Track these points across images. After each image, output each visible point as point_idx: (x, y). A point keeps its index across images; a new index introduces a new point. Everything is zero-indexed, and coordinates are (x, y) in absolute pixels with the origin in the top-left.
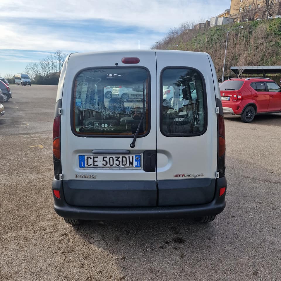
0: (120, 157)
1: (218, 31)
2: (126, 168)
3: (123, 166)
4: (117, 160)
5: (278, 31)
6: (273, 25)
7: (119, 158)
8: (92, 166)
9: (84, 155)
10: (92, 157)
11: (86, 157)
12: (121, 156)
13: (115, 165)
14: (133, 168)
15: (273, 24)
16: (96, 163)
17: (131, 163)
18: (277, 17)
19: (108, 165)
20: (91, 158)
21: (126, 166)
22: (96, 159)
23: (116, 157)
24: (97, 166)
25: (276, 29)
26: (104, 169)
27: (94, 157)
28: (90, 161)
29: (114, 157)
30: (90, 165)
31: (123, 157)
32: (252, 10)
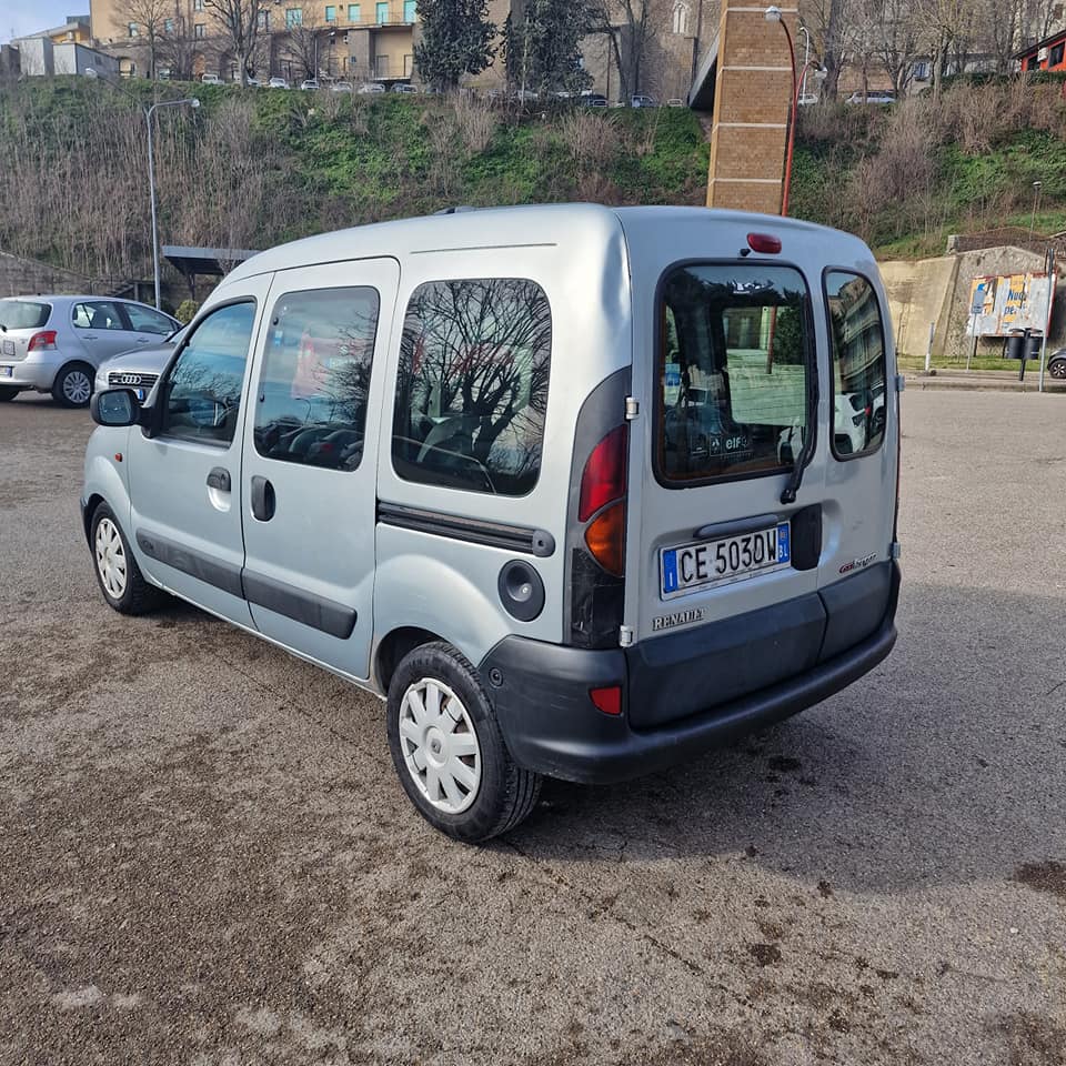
0: (750, 539)
1: (67, 96)
2: (764, 571)
3: (757, 566)
4: (746, 550)
5: (291, 134)
6: (271, 110)
7: (748, 540)
8: (694, 581)
9: (674, 550)
10: (692, 550)
11: (679, 553)
12: (752, 536)
13: (741, 567)
14: (777, 567)
15: (269, 107)
16: (702, 572)
17: (772, 553)
18: (277, 85)
19: (728, 570)
20: (691, 556)
21: (763, 563)
22: (702, 556)
23: (743, 540)
24: (705, 579)
25: (284, 127)
26: (720, 583)
27: (698, 551)
28: (690, 565)
29: (738, 539)
30: (690, 578)
31: (756, 537)
32: (179, 40)
